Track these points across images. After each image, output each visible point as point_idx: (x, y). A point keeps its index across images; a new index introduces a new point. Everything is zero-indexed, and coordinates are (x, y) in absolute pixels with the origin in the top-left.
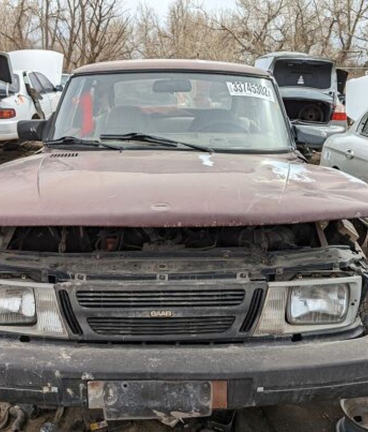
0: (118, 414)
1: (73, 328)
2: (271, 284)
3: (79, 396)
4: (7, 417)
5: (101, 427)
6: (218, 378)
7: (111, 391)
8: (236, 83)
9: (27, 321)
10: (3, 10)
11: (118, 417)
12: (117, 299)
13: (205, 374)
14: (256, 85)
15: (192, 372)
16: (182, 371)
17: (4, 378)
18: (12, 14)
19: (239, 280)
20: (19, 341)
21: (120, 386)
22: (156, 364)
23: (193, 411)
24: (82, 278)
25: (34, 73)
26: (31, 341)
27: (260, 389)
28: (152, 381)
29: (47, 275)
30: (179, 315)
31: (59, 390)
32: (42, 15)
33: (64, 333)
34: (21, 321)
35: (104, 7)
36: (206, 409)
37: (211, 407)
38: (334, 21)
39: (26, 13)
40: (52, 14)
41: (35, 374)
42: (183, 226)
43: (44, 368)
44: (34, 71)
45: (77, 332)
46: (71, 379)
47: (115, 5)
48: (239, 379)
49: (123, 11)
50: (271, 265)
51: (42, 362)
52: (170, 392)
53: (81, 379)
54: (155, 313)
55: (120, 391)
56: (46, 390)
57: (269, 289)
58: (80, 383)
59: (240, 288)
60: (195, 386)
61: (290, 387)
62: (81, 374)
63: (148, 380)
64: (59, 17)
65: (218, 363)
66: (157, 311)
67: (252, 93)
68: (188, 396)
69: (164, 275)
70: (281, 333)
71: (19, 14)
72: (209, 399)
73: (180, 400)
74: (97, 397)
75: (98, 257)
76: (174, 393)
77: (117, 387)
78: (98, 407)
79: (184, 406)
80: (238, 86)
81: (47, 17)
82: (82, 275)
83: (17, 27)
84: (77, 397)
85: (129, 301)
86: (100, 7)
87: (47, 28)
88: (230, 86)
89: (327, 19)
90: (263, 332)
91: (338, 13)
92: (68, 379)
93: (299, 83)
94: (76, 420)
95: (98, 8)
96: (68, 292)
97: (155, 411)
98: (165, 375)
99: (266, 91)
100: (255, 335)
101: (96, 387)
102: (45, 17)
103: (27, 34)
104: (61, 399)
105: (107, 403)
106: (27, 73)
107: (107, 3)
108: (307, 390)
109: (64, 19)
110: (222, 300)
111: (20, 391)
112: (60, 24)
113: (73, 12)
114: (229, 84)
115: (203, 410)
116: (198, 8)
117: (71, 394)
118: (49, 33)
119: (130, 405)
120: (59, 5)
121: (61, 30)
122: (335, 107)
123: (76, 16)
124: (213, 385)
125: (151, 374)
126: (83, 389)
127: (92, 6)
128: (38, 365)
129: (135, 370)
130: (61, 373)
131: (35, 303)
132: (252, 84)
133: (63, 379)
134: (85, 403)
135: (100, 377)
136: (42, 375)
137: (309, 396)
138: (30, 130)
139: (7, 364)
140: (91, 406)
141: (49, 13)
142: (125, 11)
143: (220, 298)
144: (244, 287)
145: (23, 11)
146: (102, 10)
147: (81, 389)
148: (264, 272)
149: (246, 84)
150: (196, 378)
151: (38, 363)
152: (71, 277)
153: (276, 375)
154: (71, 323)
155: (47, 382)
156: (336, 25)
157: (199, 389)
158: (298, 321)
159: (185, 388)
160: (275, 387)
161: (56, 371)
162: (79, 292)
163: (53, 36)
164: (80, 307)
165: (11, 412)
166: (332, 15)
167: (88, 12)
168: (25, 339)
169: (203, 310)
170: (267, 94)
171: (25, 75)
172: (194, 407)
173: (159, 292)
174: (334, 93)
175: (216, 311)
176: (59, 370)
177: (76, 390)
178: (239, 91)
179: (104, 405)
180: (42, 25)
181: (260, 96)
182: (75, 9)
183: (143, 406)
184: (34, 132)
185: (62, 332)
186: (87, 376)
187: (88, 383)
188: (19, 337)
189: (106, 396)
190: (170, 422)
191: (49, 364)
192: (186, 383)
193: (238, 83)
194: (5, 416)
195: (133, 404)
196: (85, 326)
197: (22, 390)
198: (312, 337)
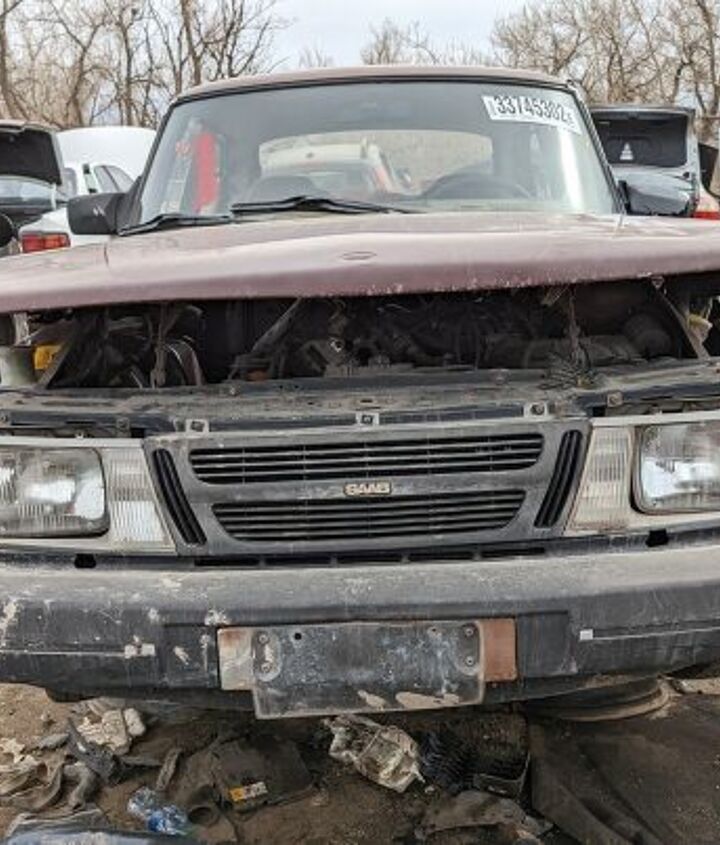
0: (283, 703)
1: (185, 530)
2: (597, 421)
3: (202, 663)
4: (58, 782)
5: (253, 794)
6: (494, 612)
7: (268, 651)
8: (502, 98)
9: (90, 527)
10: (47, 73)
11: (285, 709)
12: (273, 463)
13: (465, 605)
14: (542, 102)
15: (438, 601)
16: (416, 599)
17: (41, 631)
18: (61, 81)
19: (528, 417)
20: (74, 567)
21: (287, 637)
22: (361, 588)
23: (444, 691)
24: (200, 428)
25: (104, 167)
26: (97, 567)
27: (586, 635)
28: (354, 624)
29: (128, 428)
30: (405, 491)
31: (158, 650)
32: (120, 80)
33: (166, 541)
34: (76, 527)
35: (237, 57)
36: (471, 685)
37: (481, 677)
38: (684, 64)
39: (88, 76)
40: (138, 76)
41: (107, 619)
42: (407, 291)
43: (125, 604)
44: (105, 163)
45: (195, 541)
46: (182, 626)
47: (257, 53)
48: (540, 614)
49: (273, 63)
50: (595, 387)
51: (120, 594)
52: (394, 648)
53: (203, 625)
54: (355, 488)
55: (287, 649)
56: (130, 652)
57: (594, 432)
58: (202, 634)
59: (532, 430)
60: (447, 633)
61: (650, 627)
62: (204, 613)
63: (346, 621)
64: (150, 81)
65: (494, 584)
66: (359, 484)
67: (536, 116)
68: (432, 654)
69: (372, 414)
70: (622, 528)
71: (76, 80)
72: (477, 661)
73: (415, 665)
74: (239, 663)
75: (232, 391)
76: (401, 650)
77: (281, 639)
78: (241, 686)
79: (423, 677)
80: (505, 103)
81: (129, 81)
82: (202, 421)
83: (71, 105)
84: (197, 665)
85: (301, 467)
86: (230, 58)
87: (130, 103)
88: (490, 103)
89: (668, 61)
90: (585, 526)
91: (690, 49)
92: (176, 625)
93: (623, 158)
94: (200, 784)
95: (226, 59)
96: (172, 453)
97: (362, 694)
98: (380, 608)
99: (563, 113)
100: (569, 533)
101: (237, 642)
102: (124, 83)
103: (93, 117)
104: (162, 670)
105: (261, 678)
106: (91, 167)
107: (243, 51)
108: (686, 635)
109: (162, 85)
110: (496, 458)
111: (76, 657)
112: (154, 93)
113: (178, 69)
114: (487, 100)
115: (464, 686)
116: (417, 46)
117: (181, 657)
118: (134, 112)
119: (309, 679)
120: (151, 57)
121: (156, 104)
122: (698, 200)
123: (184, 76)
124: (485, 628)
125: (352, 608)
126: (210, 648)
127: (213, 55)
128: (112, 601)
129: (317, 601)
130: (162, 612)
131: (105, 487)
132: (534, 100)
133: (166, 626)
134: (212, 677)
135: (243, 618)
136: (121, 619)
137: (691, 648)
138: (92, 212)
139: (47, 602)
140: (226, 685)
141: (132, 75)
142: (277, 64)
143: (491, 453)
144: (541, 430)
145: (82, 73)
146: (234, 63)
147: (205, 646)
148: (581, 401)
149: (522, 99)
150: (447, 613)
151: (113, 596)
152: (177, 428)
153: (618, 601)
154: (179, 515)
155: (132, 634)
156: (687, 73)
157: (454, 639)
158: (659, 506)
159: (425, 637)
160: (618, 630)
161: (148, 611)
162: (194, 452)
163: (141, 117)
164: (198, 482)
165: (66, 772)
166: (680, 53)
167: (207, 68)
168: (85, 561)
169: (457, 479)
170: (565, 117)
171: (87, 171)
172: (447, 678)
173: (361, 445)
174: (694, 175)
175: (484, 479)
176: (156, 608)
177: (194, 649)
178: (508, 113)
179: (254, 680)
180: (119, 97)
181: (552, 122)
182: (182, 64)
183: (336, 681)
184: (100, 215)
185: (161, 539)
186: (216, 618)
187: (220, 632)
188: (73, 559)
189: (259, 662)
190: (395, 780)
191: (136, 597)
192: (427, 627)
193: (506, 98)
194: (55, 779)
195: (316, 677)
196: (209, 524)
197: (79, 654)
198: (691, 535)
